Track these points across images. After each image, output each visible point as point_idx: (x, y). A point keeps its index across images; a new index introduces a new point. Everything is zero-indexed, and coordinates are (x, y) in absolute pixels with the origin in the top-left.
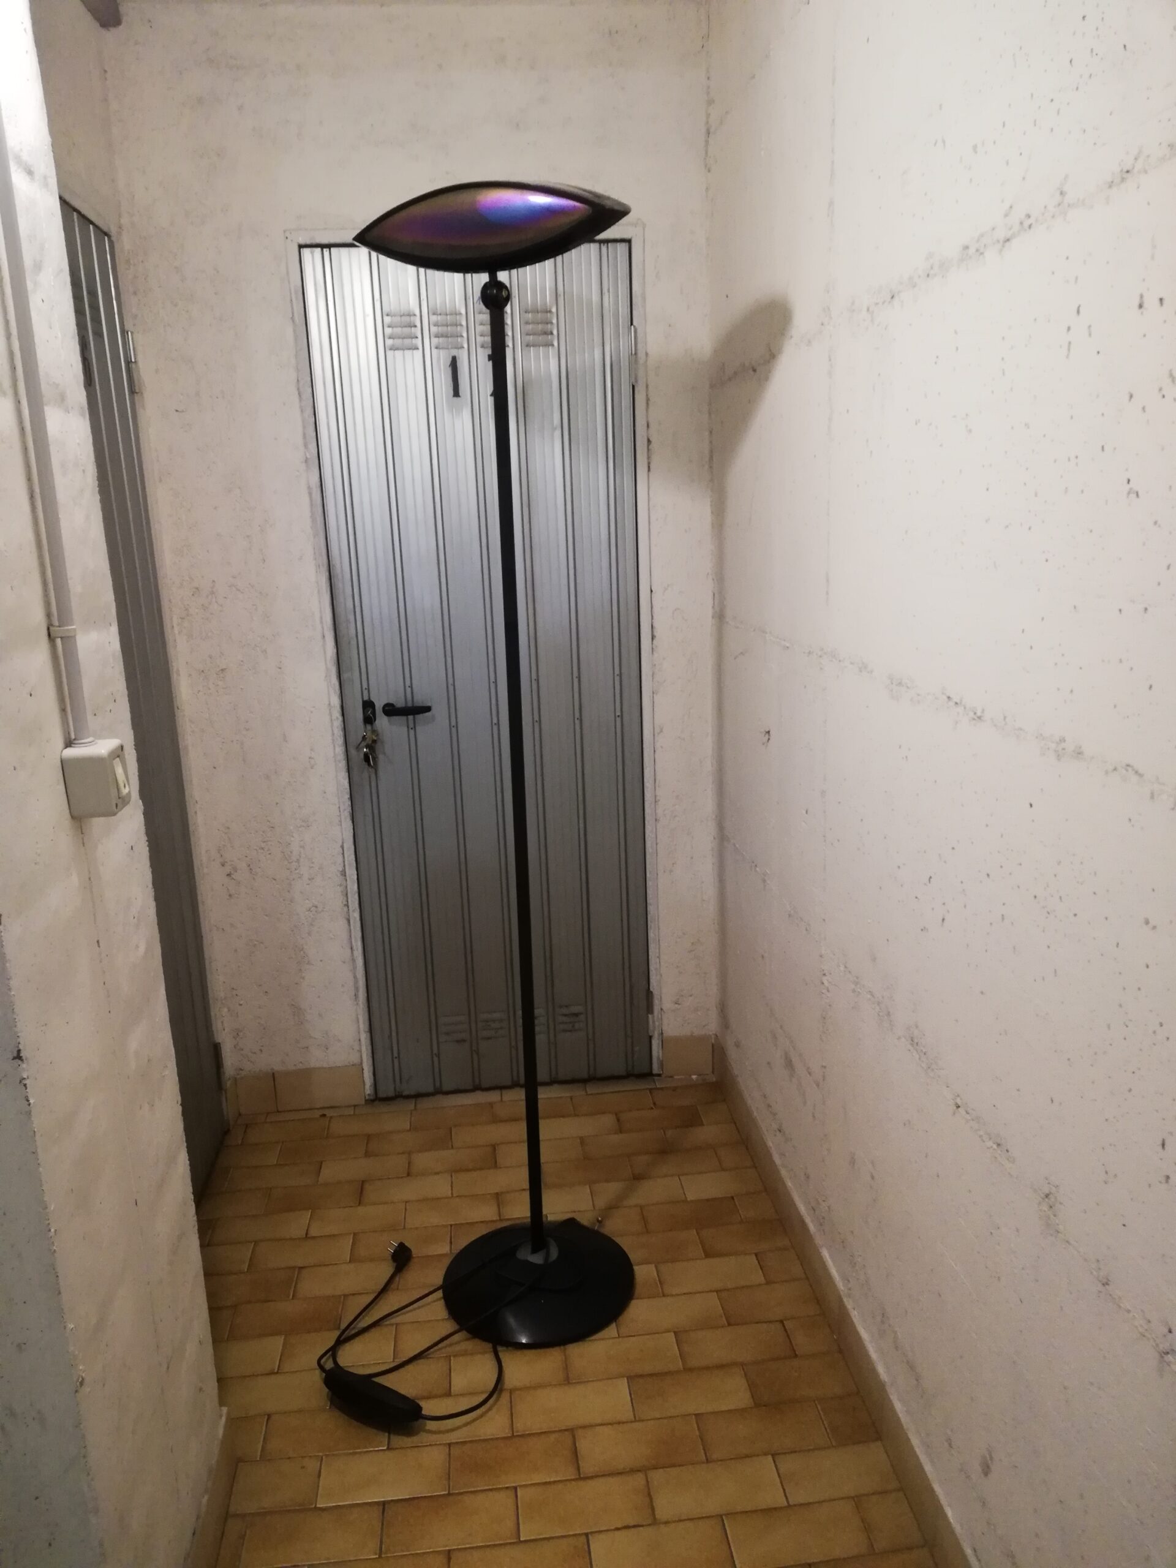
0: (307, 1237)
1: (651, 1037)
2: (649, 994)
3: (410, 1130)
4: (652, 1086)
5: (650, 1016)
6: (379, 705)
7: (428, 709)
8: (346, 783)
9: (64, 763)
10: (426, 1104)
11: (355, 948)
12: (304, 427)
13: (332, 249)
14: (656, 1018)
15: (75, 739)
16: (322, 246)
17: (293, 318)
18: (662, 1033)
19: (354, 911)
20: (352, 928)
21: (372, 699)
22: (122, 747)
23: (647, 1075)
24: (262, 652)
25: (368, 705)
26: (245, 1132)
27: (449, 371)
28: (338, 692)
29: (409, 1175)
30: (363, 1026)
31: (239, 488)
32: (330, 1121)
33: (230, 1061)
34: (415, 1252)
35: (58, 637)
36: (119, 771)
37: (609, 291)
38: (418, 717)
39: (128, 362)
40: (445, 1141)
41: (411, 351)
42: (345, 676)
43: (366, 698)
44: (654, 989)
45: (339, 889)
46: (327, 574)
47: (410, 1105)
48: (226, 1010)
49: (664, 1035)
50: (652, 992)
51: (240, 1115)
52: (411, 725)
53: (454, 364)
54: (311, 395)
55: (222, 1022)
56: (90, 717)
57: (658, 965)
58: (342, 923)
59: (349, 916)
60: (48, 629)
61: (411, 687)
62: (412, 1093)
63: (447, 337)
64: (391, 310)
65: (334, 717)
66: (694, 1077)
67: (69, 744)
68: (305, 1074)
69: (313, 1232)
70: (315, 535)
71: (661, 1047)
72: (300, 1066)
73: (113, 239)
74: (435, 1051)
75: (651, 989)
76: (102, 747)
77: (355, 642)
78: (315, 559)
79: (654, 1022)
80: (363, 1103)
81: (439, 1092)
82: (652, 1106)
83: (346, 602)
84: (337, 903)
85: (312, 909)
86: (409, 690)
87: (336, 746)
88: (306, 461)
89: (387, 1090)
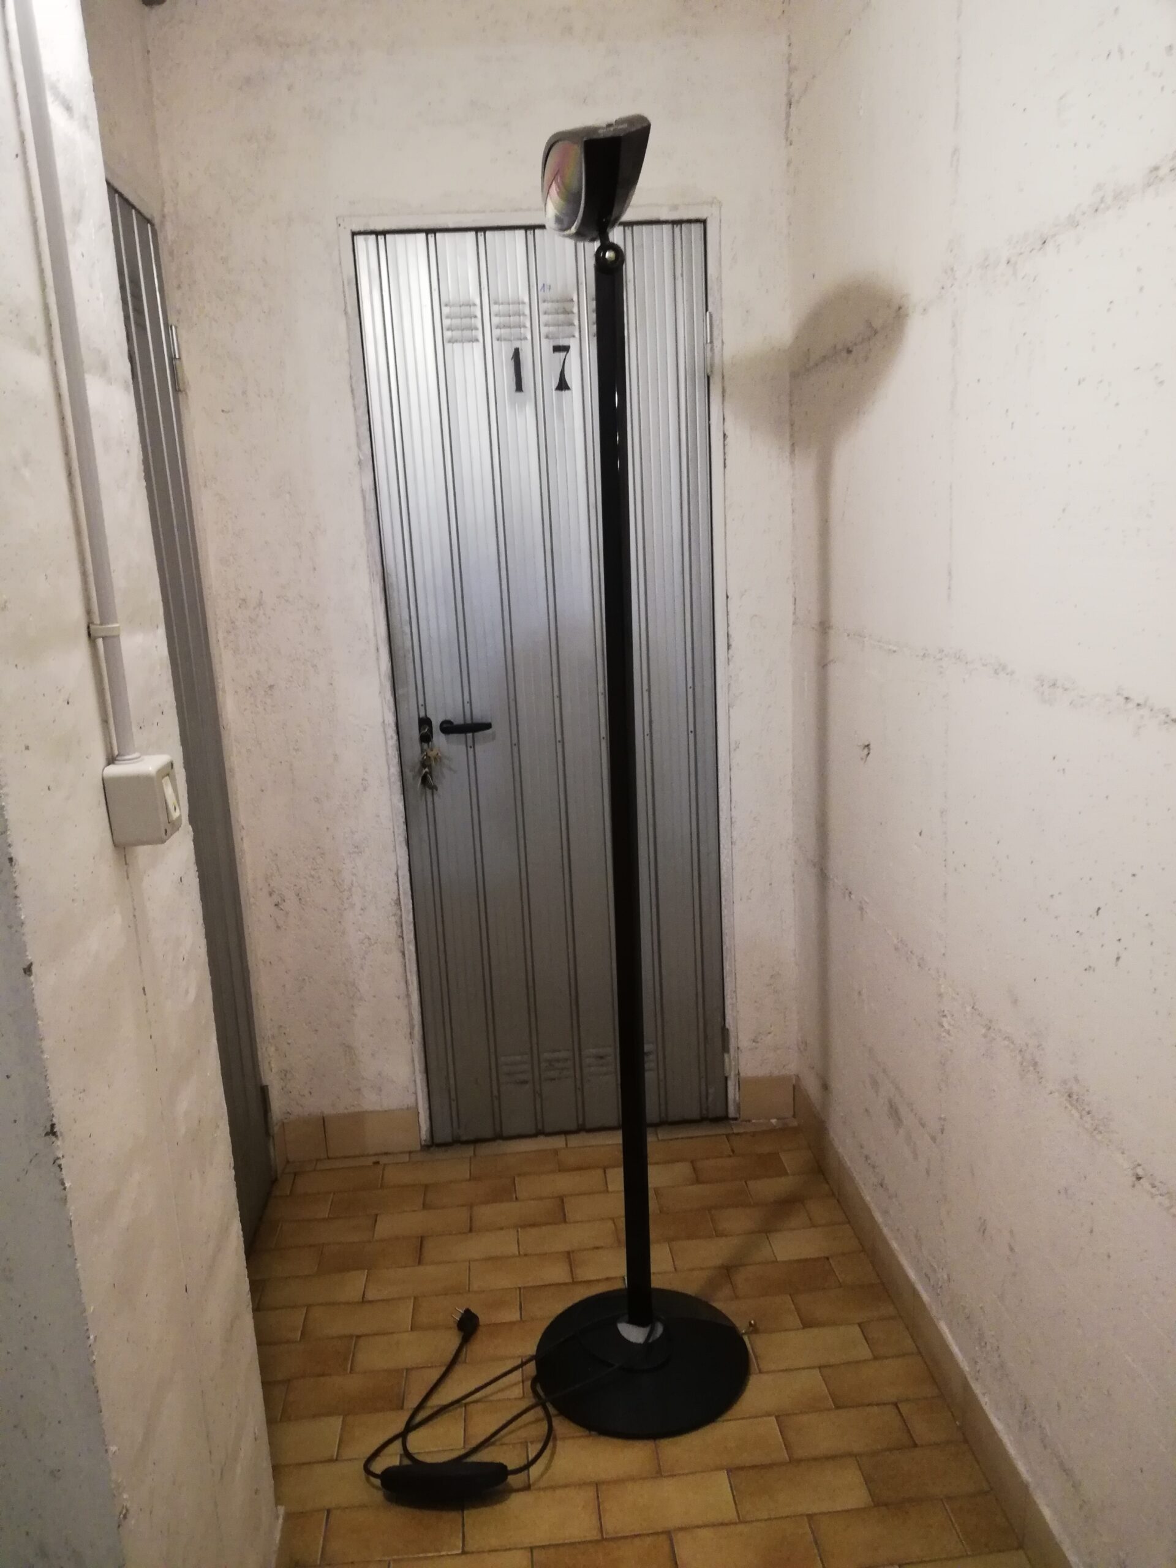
0: (364, 1301)
1: (726, 1079)
2: (724, 1032)
3: (470, 1180)
4: (729, 1131)
5: (726, 1055)
6: (436, 725)
7: (488, 726)
8: (401, 805)
9: (106, 785)
10: (485, 1150)
11: (410, 982)
12: (357, 426)
13: (388, 236)
14: (732, 1058)
15: (117, 756)
16: (377, 233)
17: (346, 313)
18: (739, 1074)
19: (408, 943)
20: (407, 960)
21: (428, 716)
22: (172, 765)
23: (723, 1119)
24: (313, 667)
25: (425, 722)
26: (294, 1179)
27: (512, 364)
28: (393, 709)
29: (471, 1230)
30: (419, 1066)
31: (289, 493)
32: (384, 1169)
33: (278, 1105)
34: (483, 1319)
35: (100, 637)
36: (169, 791)
37: (682, 275)
38: (476, 734)
39: (172, 359)
40: (506, 1192)
41: (471, 343)
42: (400, 692)
43: (422, 714)
44: (729, 1025)
45: (393, 919)
46: (382, 583)
47: (469, 1151)
48: (273, 1049)
49: (741, 1075)
50: (728, 1030)
51: (288, 1162)
52: (470, 743)
53: (517, 355)
54: (365, 392)
55: (269, 1063)
56: (135, 729)
57: (734, 999)
58: (396, 956)
59: (404, 948)
60: (88, 627)
61: (470, 702)
62: (472, 1138)
63: (510, 327)
64: (449, 300)
65: (389, 736)
66: (774, 1121)
67: (111, 760)
68: (357, 1118)
69: (370, 1296)
70: (369, 542)
71: (737, 1089)
72: (352, 1110)
73: (157, 227)
74: (495, 1093)
75: (727, 1026)
76: (149, 764)
77: (411, 655)
78: (369, 567)
79: (730, 1061)
80: (419, 1148)
81: (500, 1136)
82: (731, 1154)
83: (401, 613)
84: (391, 933)
85: (364, 942)
86: (467, 706)
87: (391, 766)
88: (360, 463)
89: (444, 1135)
